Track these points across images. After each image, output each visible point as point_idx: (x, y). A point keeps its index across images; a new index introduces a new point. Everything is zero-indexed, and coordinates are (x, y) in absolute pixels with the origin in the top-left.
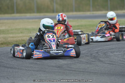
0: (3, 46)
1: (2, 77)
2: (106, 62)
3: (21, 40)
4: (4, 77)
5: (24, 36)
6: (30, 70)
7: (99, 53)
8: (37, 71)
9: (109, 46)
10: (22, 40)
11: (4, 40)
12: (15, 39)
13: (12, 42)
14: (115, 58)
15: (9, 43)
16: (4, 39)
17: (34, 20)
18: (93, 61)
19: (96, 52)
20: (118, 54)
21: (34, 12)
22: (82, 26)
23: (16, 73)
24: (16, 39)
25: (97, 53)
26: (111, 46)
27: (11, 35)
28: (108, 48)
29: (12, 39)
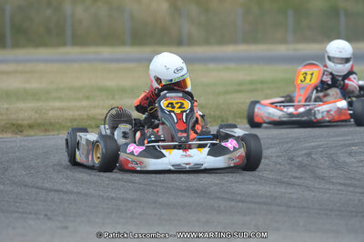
0: (32, 133)
1: (30, 213)
2: (334, 181)
3: (86, 117)
4: (36, 214)
6: (113, 198)
7: (313, 156)
8: (133, 201)
10: (88, 116)
11: (37, 116)
12: (68, 114)
14: (360, 169)
15: (51, 124)
16: (36, 112)
17: (122, 65)
18: (295, 178)
19: (306, 154)
21: (123, 43)
22: (262, 82)
23: (70, 203)
24: (71, 113)
25: (309, 155)
27: (57, 104)
29: (59, 113)
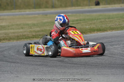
5: (25, 32)
9: (108, 40)
13: (14, 37)
20: (118, 47)
26: (110, 39)
28: (108, 41)
